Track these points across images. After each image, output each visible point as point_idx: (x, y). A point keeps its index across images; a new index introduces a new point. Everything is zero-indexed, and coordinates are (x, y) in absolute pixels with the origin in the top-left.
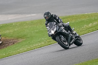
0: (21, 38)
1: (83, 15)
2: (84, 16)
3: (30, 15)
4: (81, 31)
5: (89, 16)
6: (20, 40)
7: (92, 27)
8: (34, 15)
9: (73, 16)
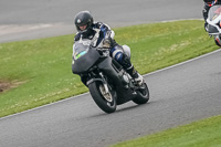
0: (17, 78)
1: (158, 26)
2: (160, 28)
3: (36, 27)
4: (152, 62)
5: (170, 28)
6: (17, 83)
7: (177, 53)
8: (47, 26)
9: (135, 29)
